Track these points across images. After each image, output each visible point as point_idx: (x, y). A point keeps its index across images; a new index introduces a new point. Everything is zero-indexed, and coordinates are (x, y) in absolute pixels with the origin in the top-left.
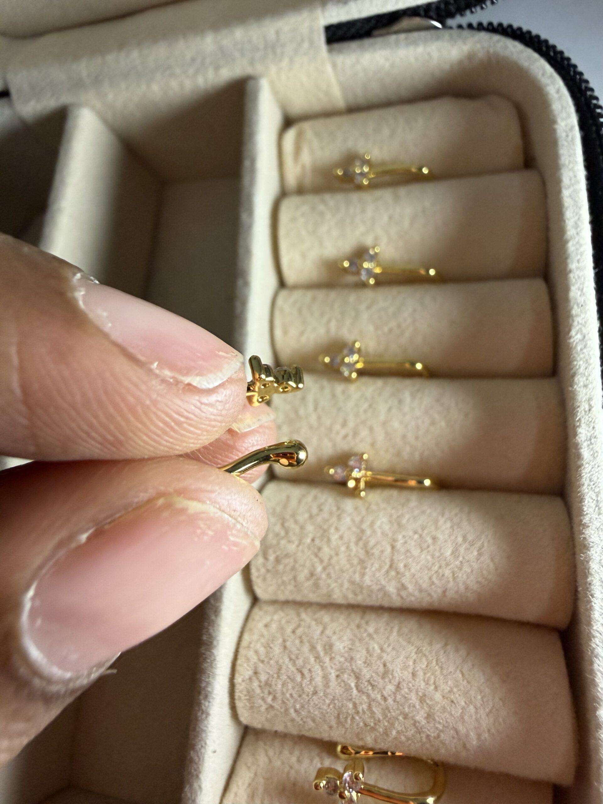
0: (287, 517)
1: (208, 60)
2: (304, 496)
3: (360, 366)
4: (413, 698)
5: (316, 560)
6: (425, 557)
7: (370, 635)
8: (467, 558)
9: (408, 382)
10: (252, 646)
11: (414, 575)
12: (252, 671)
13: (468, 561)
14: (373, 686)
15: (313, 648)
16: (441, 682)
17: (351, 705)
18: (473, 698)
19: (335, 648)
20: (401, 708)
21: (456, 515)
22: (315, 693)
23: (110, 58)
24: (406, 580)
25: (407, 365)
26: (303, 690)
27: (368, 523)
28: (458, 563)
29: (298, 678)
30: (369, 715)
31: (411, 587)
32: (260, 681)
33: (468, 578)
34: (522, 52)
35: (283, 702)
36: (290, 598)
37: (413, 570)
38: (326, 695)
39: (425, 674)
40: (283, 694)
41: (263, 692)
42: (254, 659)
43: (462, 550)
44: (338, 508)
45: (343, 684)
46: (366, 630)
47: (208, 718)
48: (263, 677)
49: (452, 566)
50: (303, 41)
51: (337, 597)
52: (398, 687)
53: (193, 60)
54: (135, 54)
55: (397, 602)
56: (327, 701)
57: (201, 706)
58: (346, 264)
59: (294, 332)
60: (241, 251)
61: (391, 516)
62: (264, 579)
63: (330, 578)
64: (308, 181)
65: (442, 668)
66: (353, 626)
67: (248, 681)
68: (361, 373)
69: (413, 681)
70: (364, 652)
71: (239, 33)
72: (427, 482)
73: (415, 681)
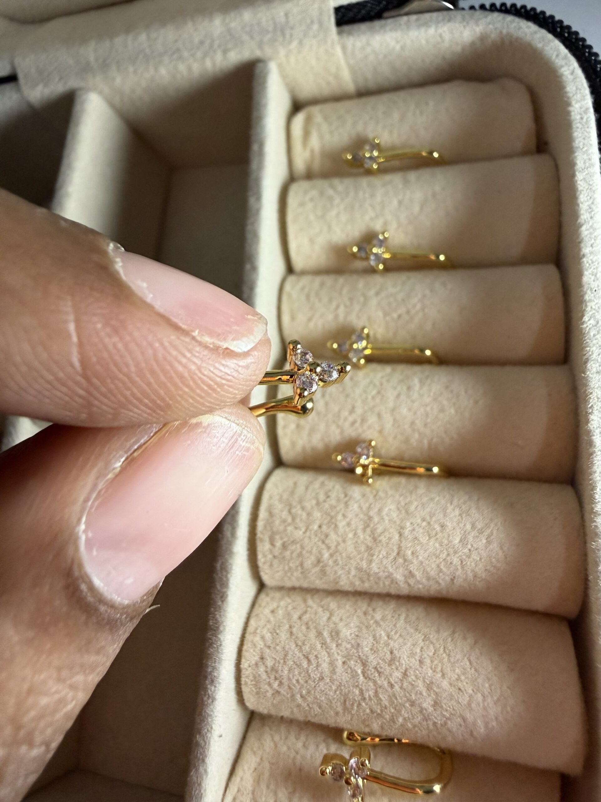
0: (294, 503)
1: (217, 43)
2: (311, 483)
3: (368, 352)
4: (421, 686)
5: (323, 546)
6: (433, 545)
7: (376, 622)
8: (475, 546)
9: (417, 369)
10: (258, 631)
11: (422, 563)
12: (259, 657)
13: (476, 549)
14: (379, 673)
15: (319, 634)
16: (448, 670)
17: (357, 692)
18: (480, 686)
19: (342, 635)
20: (407, 695)
21: (465, 503)
22: (322, 679)
23: (118, 40)
24: (412, 568)
25: (417, 352)
26: (309, 676)
27: (376, 510)
28: (466, 551)
29: (305, 664)
30: (376, 701)
31: (418, 575)
32: (266, 667)
33: (476, 566)
34: (536, 32)
35: (290, 688)
36: (297, 584)
37: (420, 558)
38: (332, 681)
39: (432, 662)
40: (289, 679)
41: (269, 678)
42: (261, 645)
43: (470, 538)
44: (346, 496)
45: (349, 671)
46: (373, 617)
47: (214, 703)
48: (270, 663)
49: (460, 554)
50: (312, 22)
51: (344, 584)
52: (405, 674)
53: (202, 43)
54: (143, 37)
55: (404, 589)
56: (334, 688)
57: (208, 691)
58: (355, 249)
59: (301, 318)
60: (249, 236)
61: (399, 503)
62: (271, 565)
63: (338, 565)
64: (317, 166)
65: (449, 656)
66: (360, 613)
67: (254, 667)
68: (369, 359)
69: (420, 669)
70: (371, 639)
71: (247, 15)
72: (436, 470)
73: (422, 668)
